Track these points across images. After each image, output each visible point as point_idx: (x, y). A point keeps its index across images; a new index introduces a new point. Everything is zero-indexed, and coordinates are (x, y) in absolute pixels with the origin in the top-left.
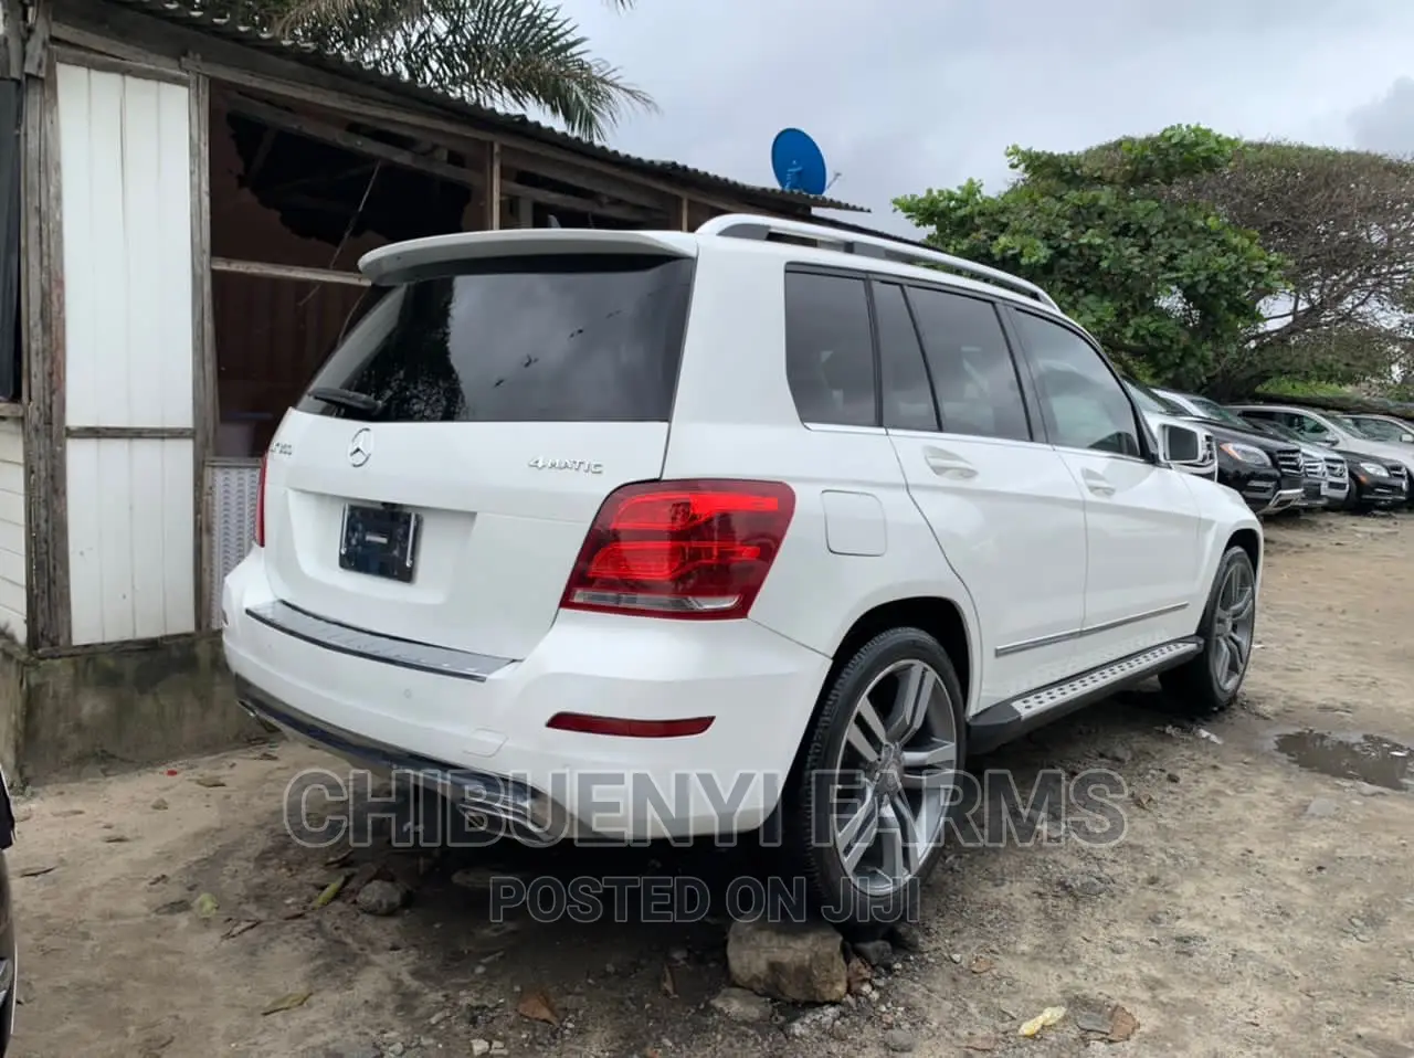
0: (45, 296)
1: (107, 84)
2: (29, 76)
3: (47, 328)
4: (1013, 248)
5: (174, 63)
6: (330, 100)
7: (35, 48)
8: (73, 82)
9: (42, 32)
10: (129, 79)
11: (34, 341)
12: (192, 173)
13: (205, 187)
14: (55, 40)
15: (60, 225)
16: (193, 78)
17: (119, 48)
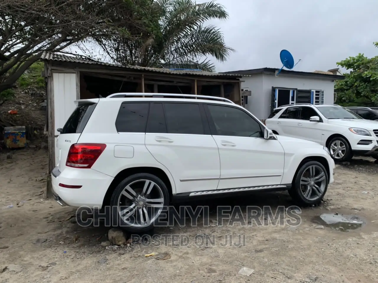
0: (51, 113)
1: (61, 75)
2: (48, 76)
3: (51, 118)
4: (369, 75)
5: (73, 70)
6: (104, 71)
7: (49, 71)
8: (56, 76)
9: (50, 68)
10: (65, 74)
11: (50, 121)
12: (77, 89)
13: (79, 91)
14: (52, 69)
15: (54, 100)
16: (76, 72)
17: (63, 69)
